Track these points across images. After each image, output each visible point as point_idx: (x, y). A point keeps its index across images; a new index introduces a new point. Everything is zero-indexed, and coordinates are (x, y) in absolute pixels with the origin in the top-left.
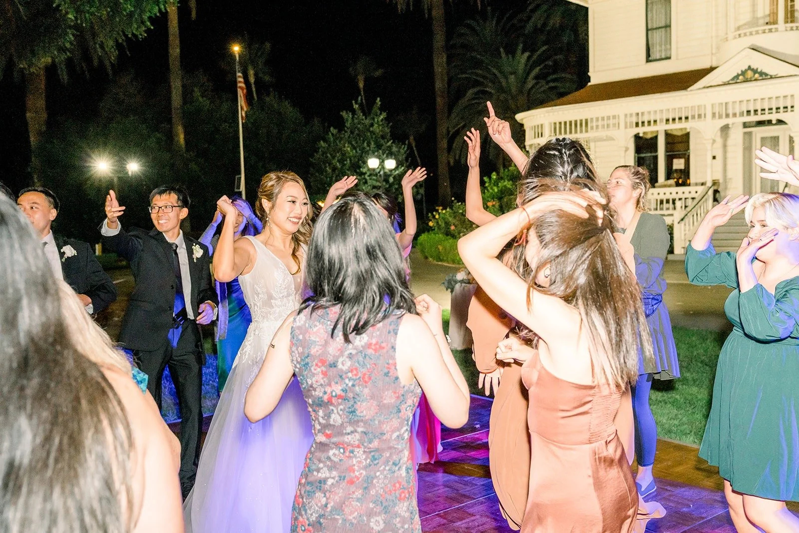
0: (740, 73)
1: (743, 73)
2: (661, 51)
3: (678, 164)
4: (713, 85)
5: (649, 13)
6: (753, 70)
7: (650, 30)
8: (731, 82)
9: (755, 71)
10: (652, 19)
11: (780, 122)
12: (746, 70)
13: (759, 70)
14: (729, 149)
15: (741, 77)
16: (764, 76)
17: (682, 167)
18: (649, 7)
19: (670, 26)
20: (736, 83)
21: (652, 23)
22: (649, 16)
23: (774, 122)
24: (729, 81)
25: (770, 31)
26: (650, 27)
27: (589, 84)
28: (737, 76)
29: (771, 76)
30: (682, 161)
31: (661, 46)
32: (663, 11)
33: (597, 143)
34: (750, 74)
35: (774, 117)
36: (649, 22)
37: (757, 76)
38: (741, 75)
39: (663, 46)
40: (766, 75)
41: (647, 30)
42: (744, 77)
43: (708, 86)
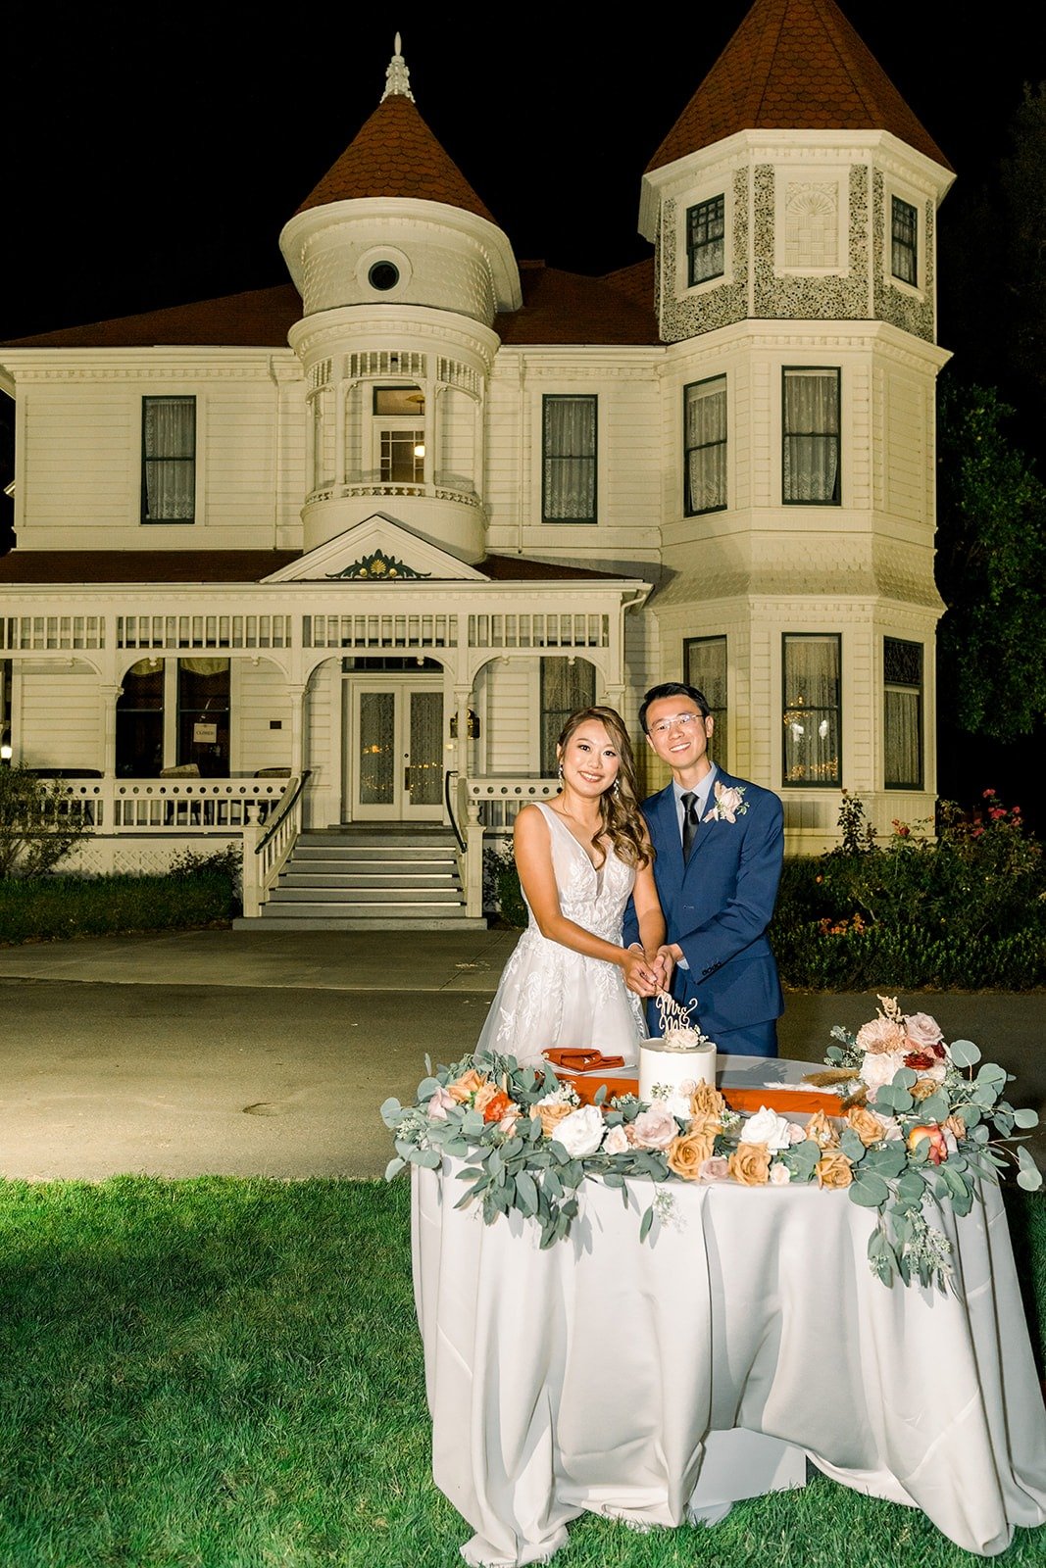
0: (361, 561)
1: (367, 563)
2: (170, 505)
3: (205, 733)
4: (308, 578)
5: (148, 425)
6: (385, 560)
7: (150, 459)
8: (342, 577)
9: (389, 563)
10: (154, 437)
11: (433, 665)
12: (372, 559)
13: (397, 562)
14: (317, 710)
15: (362, 570)
16: (405, 574)
17: (212, 739)
18: (149, 413)
19: (193, 459)
20: (354, 580)
21: (154, 447)
22: (149, 431)
23: (421, 663)
24: (340, 575)
25: (411, 492)
26: (148, 455)
27: (12, 549)
28: (356, 568)
29: (418, 575)
30: (213, 728)
31: (171, 495)
32: (178, 427)
33: (26, 676)
34: (379, 567)
35: (420, 653)
36: (149, 443)
37: (392, 571)
38: (362, 566)
39: (176, 497)
40: (410, 571)
41: (145, 459)
42: (369, 570)
43: (299, 578)
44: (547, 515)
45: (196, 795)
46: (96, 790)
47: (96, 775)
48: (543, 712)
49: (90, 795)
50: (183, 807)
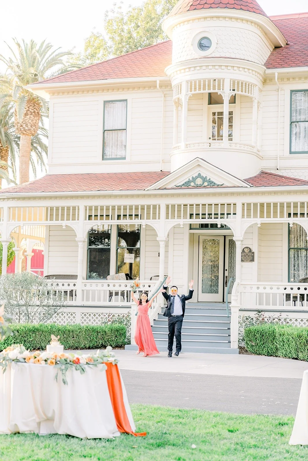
0: (191, 179)
1: (194, 179)
2: (116, 151)
3: (129, 258)
4: (168, 187)
5: (107, 114)
6: (202, 178)
7: (107, 131)
8: (183, 187)
9: (204, 179)
10: (108, 121)
12: (197, 177)
13: (208, 179)
15: (192, 184)
16: (211, 184)
17: (132, 261)
19: (126, 129)
20: (188, 188)
21: (109, 124)
22: (106, 117)
23: (219, 226)
24: (182, 185)
26: (107, 128)
28: (189, 182)
29: (217, 185)
30: (133, 256)
31: (116, 146)
32: (119, 115)
34: (200, 182)
35: (219, 222)
36: (106, 123)
37: (206, 184)
38: (192, 181)
40: (214, 183)
41: (104, 131)
42: (195, 183)
43: (163, 188)
44: (293, 150)
45: (123, 288)
46: (75, 285)
47: (74, 277)
48: (289, 249)
49: (72, 288)
50: (117, 294)
